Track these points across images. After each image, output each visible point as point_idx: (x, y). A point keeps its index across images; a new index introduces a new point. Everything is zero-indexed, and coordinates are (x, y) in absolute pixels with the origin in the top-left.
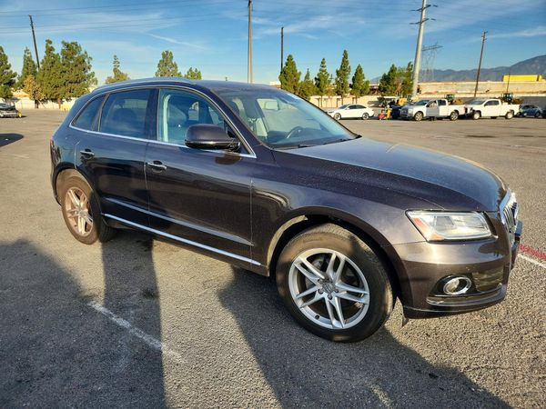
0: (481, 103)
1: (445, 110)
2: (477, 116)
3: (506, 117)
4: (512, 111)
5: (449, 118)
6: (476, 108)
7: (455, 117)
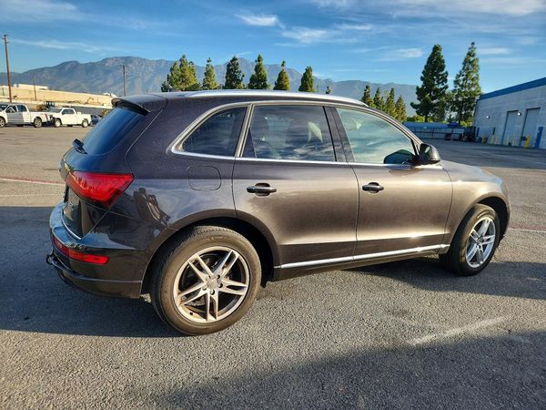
0: (59, 111)
1: (28, 117)
2: (58, 124)
3: (82, 125)
4: (86, 120)
5: (33, 125)
6: (56, 115)
7: (38, 124)
